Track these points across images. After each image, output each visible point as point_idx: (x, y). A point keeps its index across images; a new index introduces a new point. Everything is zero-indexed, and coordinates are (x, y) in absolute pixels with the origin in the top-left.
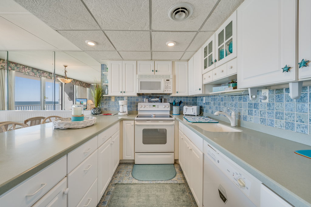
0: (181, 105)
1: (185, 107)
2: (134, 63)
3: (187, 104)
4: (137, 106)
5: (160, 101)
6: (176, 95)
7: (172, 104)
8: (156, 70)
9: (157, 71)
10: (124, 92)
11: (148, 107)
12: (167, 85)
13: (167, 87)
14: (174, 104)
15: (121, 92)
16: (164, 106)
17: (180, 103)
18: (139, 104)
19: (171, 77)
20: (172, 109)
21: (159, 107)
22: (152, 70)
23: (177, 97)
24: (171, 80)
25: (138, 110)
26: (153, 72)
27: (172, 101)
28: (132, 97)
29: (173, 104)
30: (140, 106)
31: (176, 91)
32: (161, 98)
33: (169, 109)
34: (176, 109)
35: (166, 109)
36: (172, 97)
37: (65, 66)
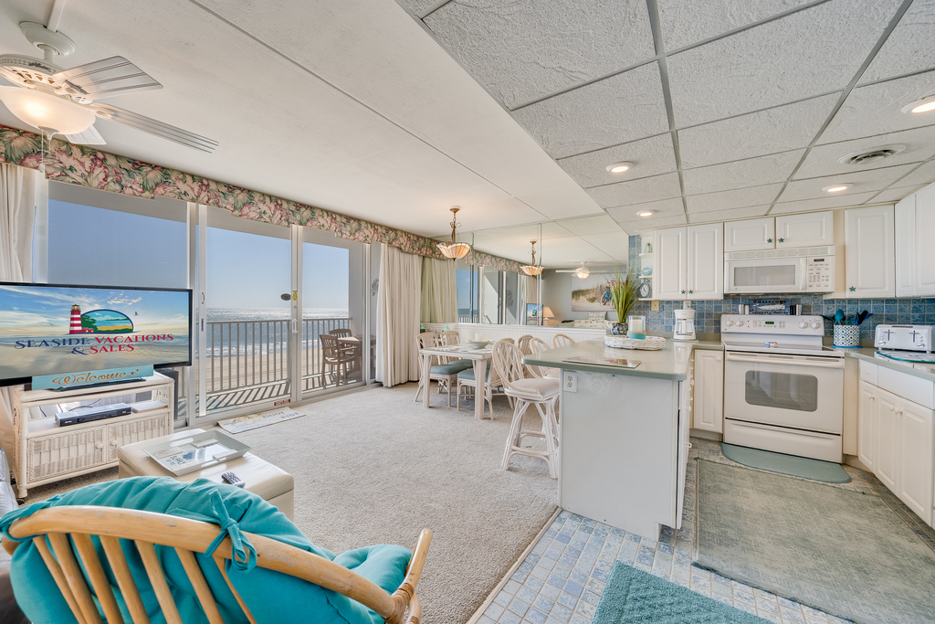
0: (866, 322)
1: (881, 330)
2: (717, 229)
3: (891, 320)
4: (718, 323)
5: (788, 310)
6: (849, 295)
7: (830, 321)
8: (778, 238)
9: (782, 240)
10: (691, 292)
11: (751, 324)
12: (815, 272)
13: (815, 277)
14: (838, 318)
15: (683, 292)
16: (802, 325)
17: (862, 317)
18: (724, 318)
19: (830, 250)
20: (829, 334)
21: (787, 325)
22: (767, 239)
23: (850, 301)
24: (830, 261)
25: (722, 330)
26: (772, 245)
27: (832, 311)
28: (703, 302)
29: (834, 318)
30: (728, 323)
31: (849, 286)
32: (792, 304)
33: (821, 332)
34: (843, 334)
35: (808, 331)
36: (832, 301)
37: (533, 243)
